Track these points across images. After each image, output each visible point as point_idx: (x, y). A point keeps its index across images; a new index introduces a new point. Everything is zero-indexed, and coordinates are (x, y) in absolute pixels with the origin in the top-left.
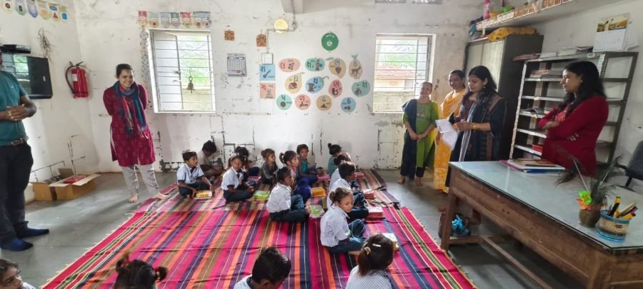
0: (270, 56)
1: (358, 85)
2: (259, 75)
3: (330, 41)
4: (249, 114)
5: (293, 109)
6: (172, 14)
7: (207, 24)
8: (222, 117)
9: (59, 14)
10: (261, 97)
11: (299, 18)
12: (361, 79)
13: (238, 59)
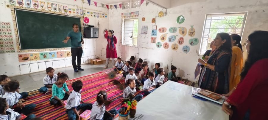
0: (155, 27)
1: (192, 40)
2: (151, 34)
3: (181, 19)
5: (162, 48)
6: (129, 13)
7: (138, 16)
8: (138, 48)
9: (105, 16)
10: (151, 42)
11: (168, 10)
13: (145, 27)
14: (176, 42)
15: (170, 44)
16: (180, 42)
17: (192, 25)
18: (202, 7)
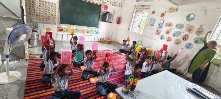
1: (198, 39)
2: (157, 27)
4: (150, 38)
5: (165, 41)
6: (141, 6)
7: (149, 9)
8: (143, 37)
10: (156, 34)
11: (180, 7)
12: (201, 36)
13: (153, 20)
14: (180, 38)
15: (174, 39)
16: (184, 38)
17: (202, 24)
18: (219, 8)
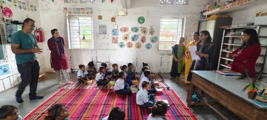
0: (116, 26)
1: (153, 38)
2: (112, 34)
3: (141, 20)
4: (107, 50)
5: (126, 48)
6: (77, 9)
7: (91, 13)
8: (96, 51)
9: (33, 9)
10: (112, 43)
11: (129, 10)
12: (154, 36)
13: (103, 27)
14: (139, 40)
15: (134, 43)
17: (151, 25)
18: (158, 11)
